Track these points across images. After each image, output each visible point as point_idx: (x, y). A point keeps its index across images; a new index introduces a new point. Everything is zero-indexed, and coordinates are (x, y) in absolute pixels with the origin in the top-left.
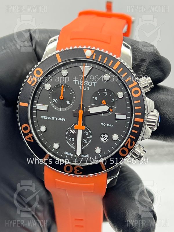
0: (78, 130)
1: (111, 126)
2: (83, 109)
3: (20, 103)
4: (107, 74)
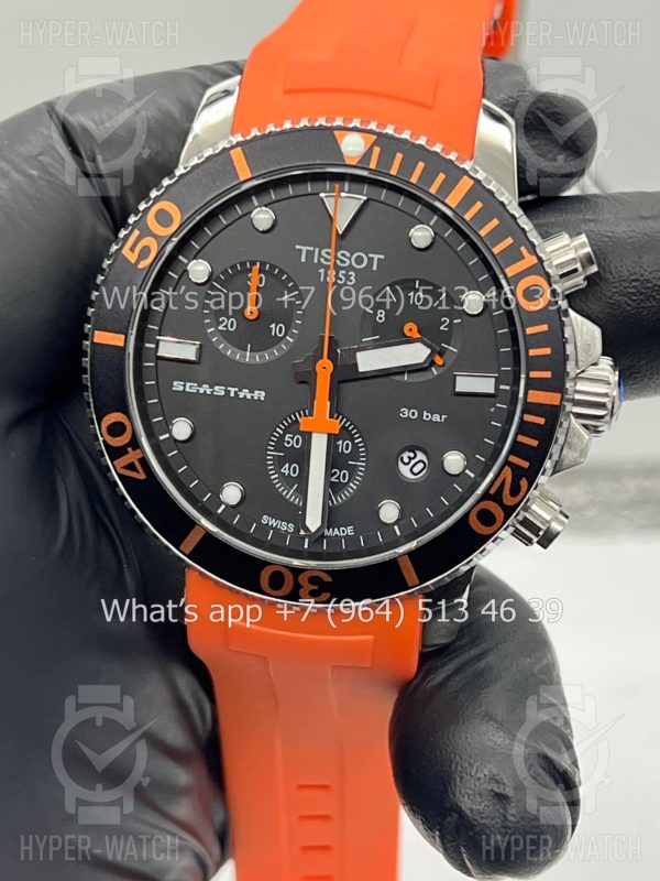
1: (436, 418)
2: (332, 356)
3: (96, 332)
4: (421, 224)
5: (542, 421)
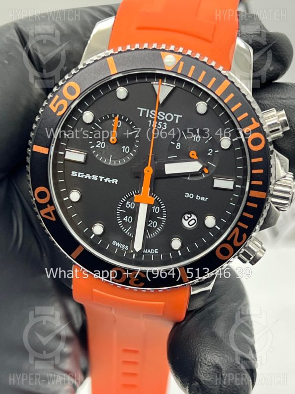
0: (141, 205)
1: (203, 199)
2: (153, 165)
3: (34, 145)
4: (202, 101)
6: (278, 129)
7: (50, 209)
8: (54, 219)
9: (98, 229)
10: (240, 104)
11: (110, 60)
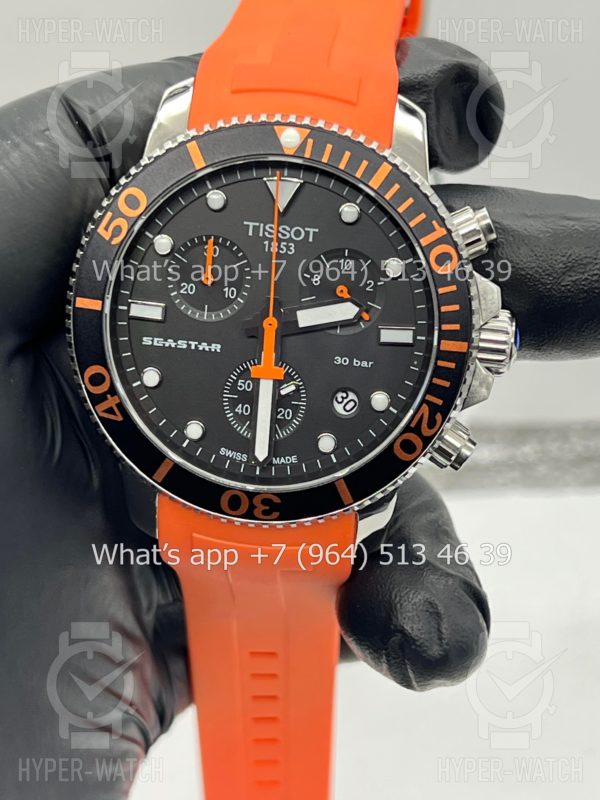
0: (262, 382)
1: (365, 364)
2: (277, 314)
3: (78, 299)
4: (349, 202)
5: (452, 365)
6: (479, 240)
7: (111, 402)
8: (120, 418)
9: (194, 430)
10: (411, 201)
11: (193, 147)
